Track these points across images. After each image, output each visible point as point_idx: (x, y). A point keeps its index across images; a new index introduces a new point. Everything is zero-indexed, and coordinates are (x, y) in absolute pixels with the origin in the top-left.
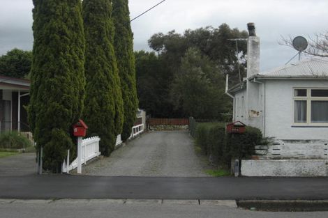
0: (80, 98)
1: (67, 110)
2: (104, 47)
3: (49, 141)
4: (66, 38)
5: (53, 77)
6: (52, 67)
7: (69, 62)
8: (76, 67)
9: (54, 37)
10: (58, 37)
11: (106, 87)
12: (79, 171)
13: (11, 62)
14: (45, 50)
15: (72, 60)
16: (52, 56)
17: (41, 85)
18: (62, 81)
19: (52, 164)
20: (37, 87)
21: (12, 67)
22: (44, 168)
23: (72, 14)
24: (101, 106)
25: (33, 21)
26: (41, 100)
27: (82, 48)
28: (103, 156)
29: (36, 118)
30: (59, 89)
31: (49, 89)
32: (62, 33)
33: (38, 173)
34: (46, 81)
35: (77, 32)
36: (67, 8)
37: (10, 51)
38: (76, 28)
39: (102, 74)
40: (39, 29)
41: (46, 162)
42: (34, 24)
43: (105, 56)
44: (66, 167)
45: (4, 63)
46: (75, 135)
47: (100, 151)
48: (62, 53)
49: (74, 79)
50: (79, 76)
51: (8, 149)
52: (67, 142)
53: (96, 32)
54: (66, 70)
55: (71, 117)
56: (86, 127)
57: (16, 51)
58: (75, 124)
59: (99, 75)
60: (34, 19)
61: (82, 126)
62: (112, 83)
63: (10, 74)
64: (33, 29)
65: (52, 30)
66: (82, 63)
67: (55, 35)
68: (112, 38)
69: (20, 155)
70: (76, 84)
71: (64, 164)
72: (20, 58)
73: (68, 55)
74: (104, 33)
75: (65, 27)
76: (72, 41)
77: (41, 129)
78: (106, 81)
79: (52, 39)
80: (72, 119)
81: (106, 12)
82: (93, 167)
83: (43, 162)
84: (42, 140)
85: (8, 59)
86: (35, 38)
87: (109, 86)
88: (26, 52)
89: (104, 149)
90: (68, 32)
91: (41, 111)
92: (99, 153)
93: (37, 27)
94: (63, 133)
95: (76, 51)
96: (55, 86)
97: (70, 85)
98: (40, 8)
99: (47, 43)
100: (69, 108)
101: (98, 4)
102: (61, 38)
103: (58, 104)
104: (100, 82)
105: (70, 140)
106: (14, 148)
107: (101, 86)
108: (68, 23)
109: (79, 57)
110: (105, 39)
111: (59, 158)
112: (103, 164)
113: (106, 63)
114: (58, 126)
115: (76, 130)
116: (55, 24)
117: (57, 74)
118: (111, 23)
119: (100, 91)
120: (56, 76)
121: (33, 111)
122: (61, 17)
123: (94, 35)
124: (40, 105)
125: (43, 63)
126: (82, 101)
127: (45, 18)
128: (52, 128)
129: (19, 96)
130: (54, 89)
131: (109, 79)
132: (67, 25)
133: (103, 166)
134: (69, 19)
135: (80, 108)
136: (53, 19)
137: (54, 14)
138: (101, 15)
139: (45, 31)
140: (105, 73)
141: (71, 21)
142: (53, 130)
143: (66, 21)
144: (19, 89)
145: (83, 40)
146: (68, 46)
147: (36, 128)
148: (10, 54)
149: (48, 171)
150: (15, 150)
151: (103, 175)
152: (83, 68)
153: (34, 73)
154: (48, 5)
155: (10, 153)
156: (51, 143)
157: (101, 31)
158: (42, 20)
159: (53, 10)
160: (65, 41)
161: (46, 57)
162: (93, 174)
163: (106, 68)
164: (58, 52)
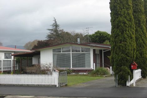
0: (134, 52)
1: (128, 57)
2: (141, 28)
3: (120, 71)
4: (126, 25)
5: (121, 43)
6: (120, 38)
7: (128, 36)
8: (131, 38)
9: (121, 25)
10: (123, 25)
11: (143, 47)
12: (134, 85)
13: (97, 36)
14: (117, 31)
15: (129, 35)
16: (120, 33)
17: (116, 47)
18: (125, 45)
19: (122, 82)
20: (114, 48)
21: (97, 39)
22: (118, 84)
23: (128, 14)
24: (141, 55)
25: (111, 18)
26: (116, 53)
27: (134, 29)
28: (143, 78)
29: (114, 62)
30: (124, 48)
31: (119, 48)
32: (125, 23)
33: (116, 86)
34: (118, 45)
35: (131, 22)
36: (126, 11)
37: (96, 32)
38: (130, 20)
39: (141, 41)
40: (113, 22)
41: (119, 81)
42: (111, 19)
43: (142, 32)
44: (128, 83)
45: (94, 37)
46: (132, 69)
47: (141, 75)
48: (125, 32)
49: (131, 44)
50: (133, 42)
51: (99, 76)
52: (128, 72)
53: (137, 22)
54: (127, 40)
55: (130, 61)
56: (137, 65)
57: (98, 31)
58: (132, 64)
59: (140, 41)
60: (111, 17)
61: (135, 65)
62: (146, 44)
63: (96, 42)
64: (111, 22)
65: (120, 22)
66: (134, 36)
67: (121, 24)
68: (145, 24)
69: (105, 78)
70: (132, 46)
71: (127, 82)
72: (100, 35)
73: (128, 33)
74: (141, 22)
75: (125, 20)
76: (129, 26)
77: (116, 67)
78: (143, 44)
79: (120, 26)
80: (130, 62)
81: (141, 12)
82: (139, 83)
83: (118, 81)
84: (117, 71)
85: (95, 35)
86: (112, 26)
87: (145, 46)
88: (103, 32)
89: (143, 75)
90: (127, 22)
91: (116, 58)
92: (141, 77)
93: (113, 21)
94: (127, 68)
95: (131, 30)
96: (122, 47)
97: (129, 46)
98: (114, 12)
99: (118, 28)
100: (129, 57)
101: (137, 9)
102: (124, 25)
103: (124, 55)
104: (140, 44)
105: (130, 71)
106: (102, 75)
107: (141, 46)
108: (127, 18)
109: (133, 33)
110: (142, 24)
111: (125, 79)
112: (144, 82)
113: (143, 35)
114: (124, 65)
115: (132, 66)
116: (121, 19)
117: (123, 42)
118: (144, 17)
119: (141, 48)
120: (122, 42)
121: (113, 58)
122: (123, 16)
123: (137, 23)
124: (115, 56)
125: (116, 37)
126: (135, 53)
127: (116, 17)
128: (121, 66)
129: (103, 52)
130: (122, 48)
131: (144, 43)
132: (126, 19)
133: (144, 83)
134: (127, 16)
135: (134, 57)
136: (120, 17)
137: (120, 14)
138: (139, 13)
139: (117, 22)
140: (143, 40)
141: (128, 18)
142: (122, 67)
143: (126, 17)
144: (103, 49)
145: (134, 26)
146: (127, 29)
147: (114, 66)
148: (96, 33)
149: (120, 85)
150: (102, 76)
151: (145, 87)
152: (134, 38)
153: (112, 41)
154: (117, 10)
155: (100, 77)
156: (121, 73)
157: (139, 21)
158: (115, 17)
159: (119, 13)
160: (126, 26)
161: (117, 34)
162: (141, 87)
163: (143, 38)
164: (123, 31)
